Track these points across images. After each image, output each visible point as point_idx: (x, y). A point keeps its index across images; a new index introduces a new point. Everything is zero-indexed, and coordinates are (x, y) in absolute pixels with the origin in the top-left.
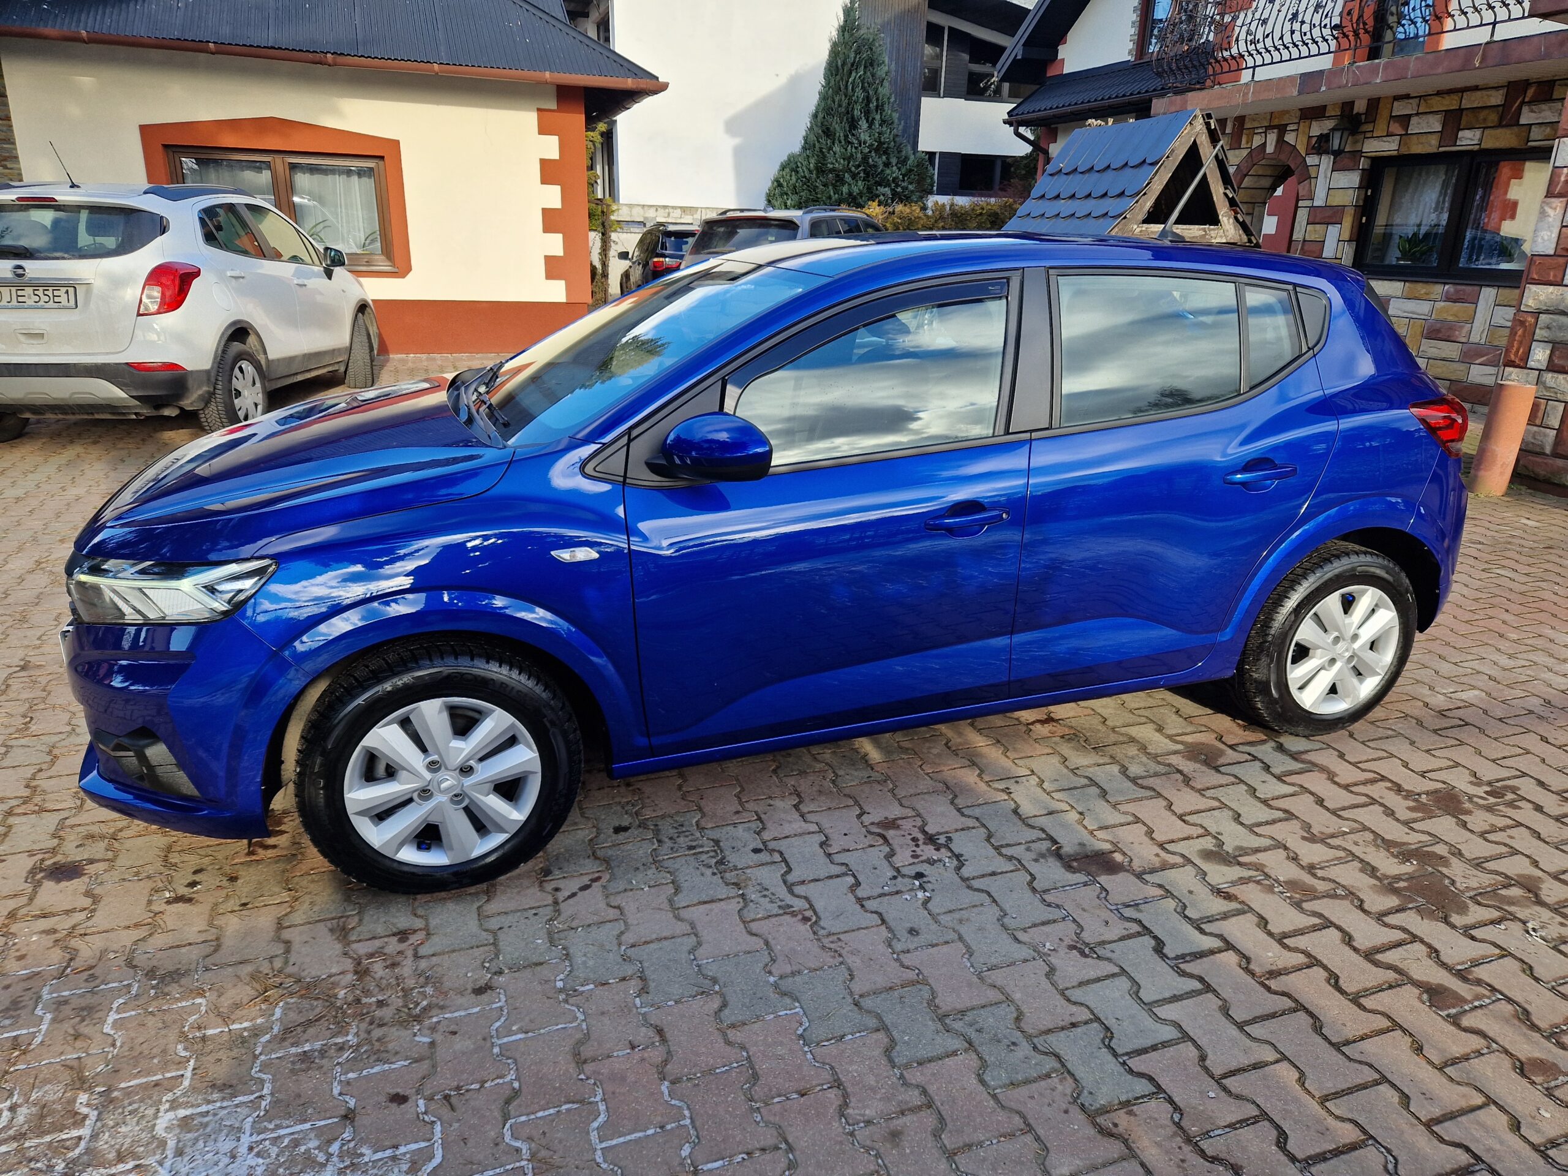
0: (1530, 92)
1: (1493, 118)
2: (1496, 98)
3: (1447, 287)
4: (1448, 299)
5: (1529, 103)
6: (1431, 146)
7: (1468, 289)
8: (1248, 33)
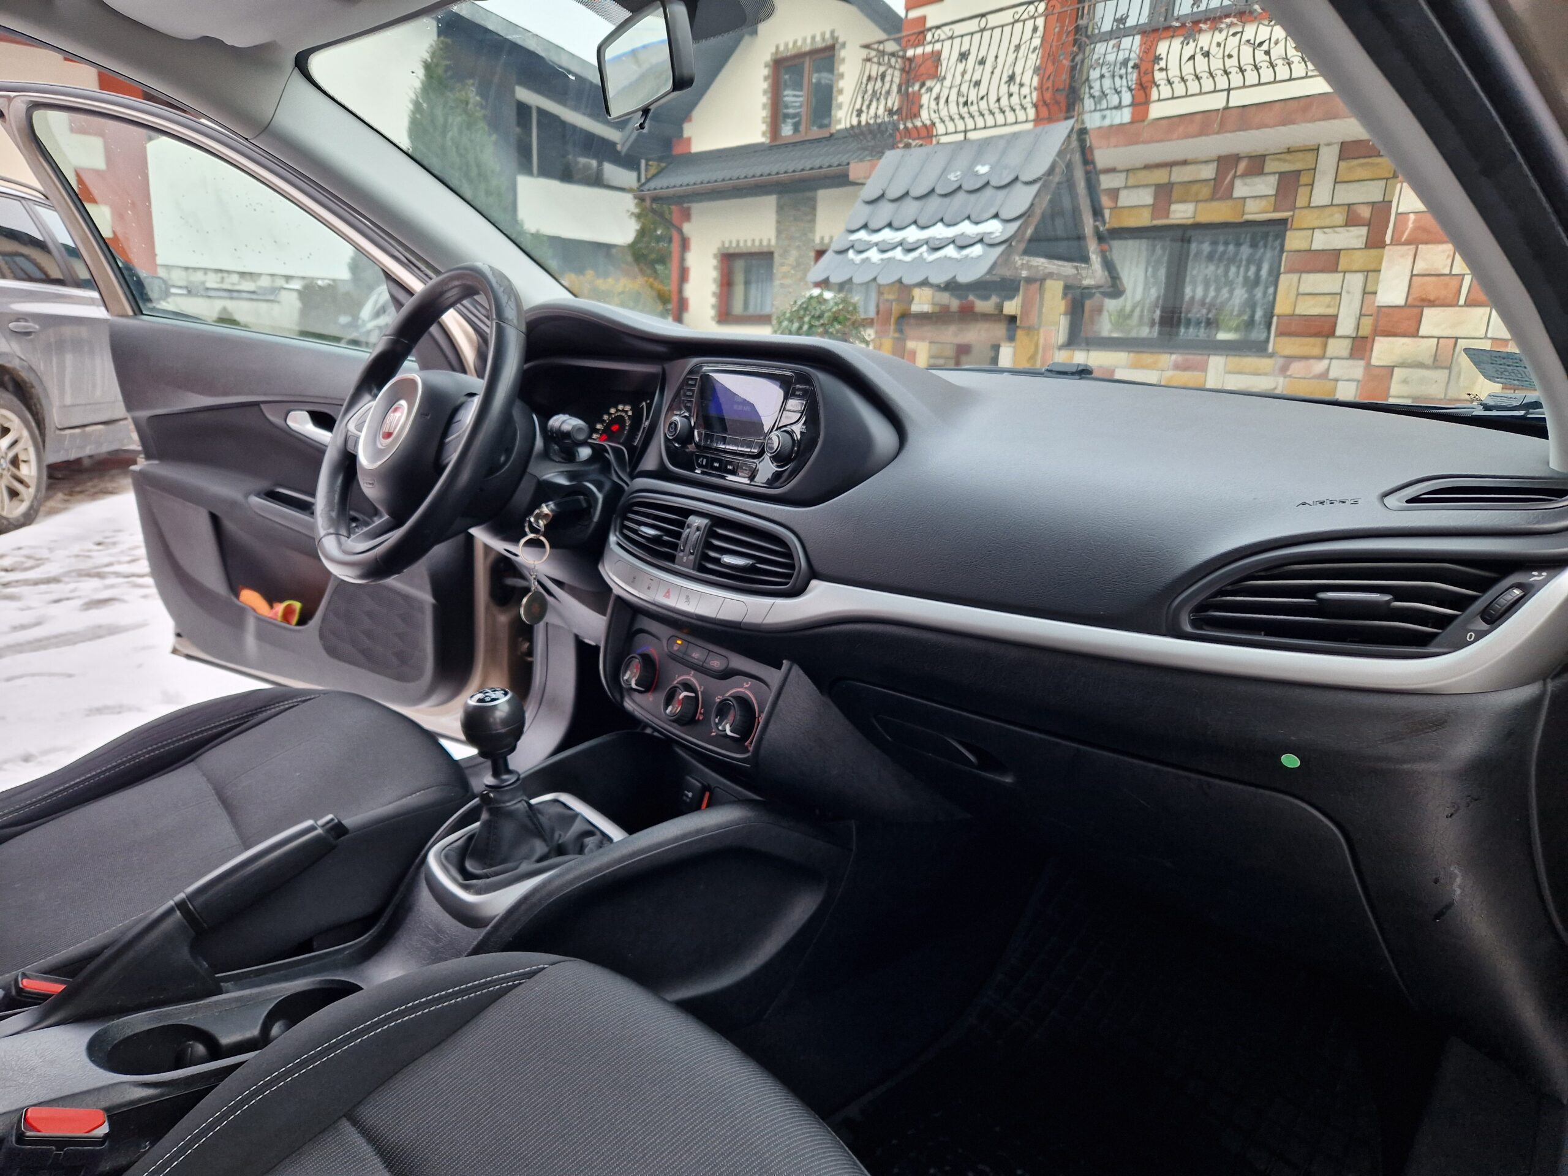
0: (1242, 166)
1: (1206, 191)
2: (1208, 172)
3: (1174, 357)
4: (1177, 367)
5: (1243, 176)
6: (1144, 219)
7: (1199, 357)
8: (959, 93)
